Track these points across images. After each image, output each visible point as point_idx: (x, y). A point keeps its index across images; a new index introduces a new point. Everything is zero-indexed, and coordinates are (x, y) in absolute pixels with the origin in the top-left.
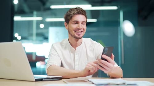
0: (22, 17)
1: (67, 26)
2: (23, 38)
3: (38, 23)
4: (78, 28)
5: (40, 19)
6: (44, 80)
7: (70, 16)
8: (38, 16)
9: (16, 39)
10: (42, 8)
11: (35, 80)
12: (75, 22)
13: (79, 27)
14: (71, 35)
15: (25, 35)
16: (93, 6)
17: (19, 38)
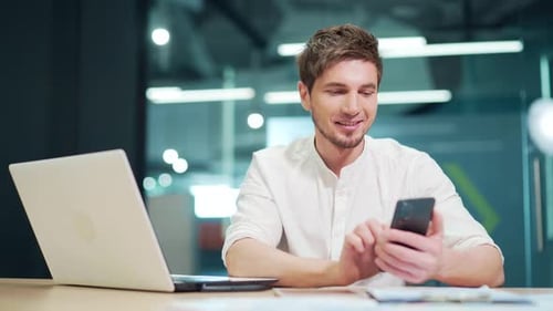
0: (184, 89)
1: (308, 95)
2: (196, 167)
3: (242, 110)
4: (346, 110)
5: (245, 94)
6: (205, 287)
7: (317, 66)
8: (239, 85)
9: (168, 169)
10: (255, 55)
11: (172, 289)
12: (334, 89)
13: (348, 106)
14: (322, 132)
15: (202, 155)
16: (430, 41)
17: (180, 165)
